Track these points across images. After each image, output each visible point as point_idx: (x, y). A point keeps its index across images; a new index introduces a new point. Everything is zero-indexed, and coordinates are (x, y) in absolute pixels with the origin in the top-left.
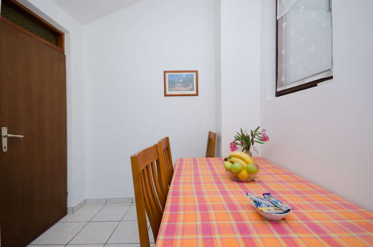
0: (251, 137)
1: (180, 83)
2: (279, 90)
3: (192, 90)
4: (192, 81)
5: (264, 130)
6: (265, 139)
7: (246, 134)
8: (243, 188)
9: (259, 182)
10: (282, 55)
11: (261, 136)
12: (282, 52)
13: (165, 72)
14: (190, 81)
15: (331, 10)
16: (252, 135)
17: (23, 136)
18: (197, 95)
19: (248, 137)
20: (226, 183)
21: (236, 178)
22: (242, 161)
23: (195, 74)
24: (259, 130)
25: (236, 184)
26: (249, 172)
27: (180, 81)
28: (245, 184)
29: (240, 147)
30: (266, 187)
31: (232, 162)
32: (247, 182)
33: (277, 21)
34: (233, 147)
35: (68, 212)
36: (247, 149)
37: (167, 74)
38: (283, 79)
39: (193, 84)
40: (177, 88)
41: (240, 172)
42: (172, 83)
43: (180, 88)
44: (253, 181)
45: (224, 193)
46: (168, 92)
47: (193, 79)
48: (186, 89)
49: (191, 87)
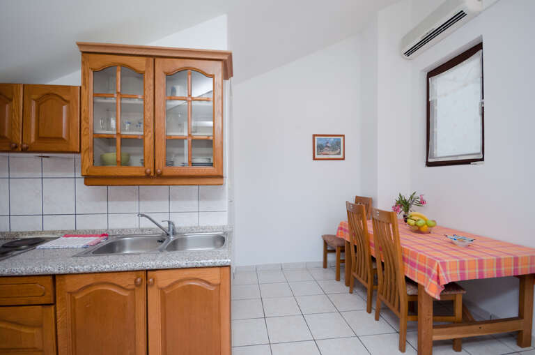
1: (328, 147)
2: (430, 160)
3: (339, 154)
5: (421, 195)
6: (422, 203)
11: (419, 200)
13: (314, 136)
14: (338, 145)
18: (343, 159)
23: (342, 138)
27: (328, 145)
31: (414, 220)
32: (428, 234)
36: (406, 211)
37: (316, 138)
39: (340, 148)
40: (325, 152)
42: (320, 147)
43: (328, 152)
44: (430, 232)
46: (317, 157)
47: (340, 143)
48: (334, 153)
49: (338, 152)
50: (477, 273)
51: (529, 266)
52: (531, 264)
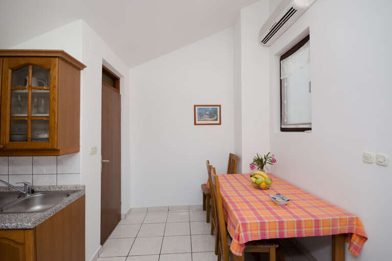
0: (264, 160)
1: (207, 115)
2: (283, 127)
3: (216, 120)
4: (216, 113)
5: (273, 155)
6: (274, 161)
7: (260, 158)
8: (264, 192)
9: (272, 189)
10: (284, 104)
11: (271, 159)
12: (285, 102)
13: (195, 106)
14: (215, 113)
15: (310, 92)
16: (265, 158)
17: (108, 161)
18: (220, 124)
19: (262, 160)
20: (253, 190)
21: (258, 187)
22: (261, 176)
23: (218, 108)
24: (269, 155)
25: (259, 191)
26: (267, 184)
27: (207, 113)
28: (265, 191)
29: (257, 167)
30: (276, 192)
31: (256, 178)
32: (266, 190)
33: (281, 80)
34: (252, 167)
35: (122, 218)
36: (262, 168)
37: (197, 108)
38: (285, 120)
39: (217, 116)
40: (204, 119)
41: (261, 184)
42: (201, 115)
43: (207, 119)
44: (269, 189)
45: (254, 195)
46: (198, 122)
47: (217, 112)
48: (211, 119)
49: (215, 118)
50: (278, 233)
51: (331, 228)
52: (333, 226)
